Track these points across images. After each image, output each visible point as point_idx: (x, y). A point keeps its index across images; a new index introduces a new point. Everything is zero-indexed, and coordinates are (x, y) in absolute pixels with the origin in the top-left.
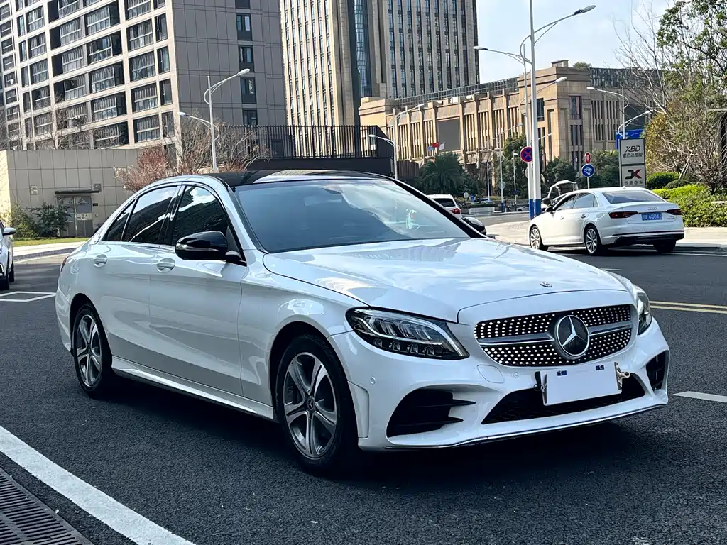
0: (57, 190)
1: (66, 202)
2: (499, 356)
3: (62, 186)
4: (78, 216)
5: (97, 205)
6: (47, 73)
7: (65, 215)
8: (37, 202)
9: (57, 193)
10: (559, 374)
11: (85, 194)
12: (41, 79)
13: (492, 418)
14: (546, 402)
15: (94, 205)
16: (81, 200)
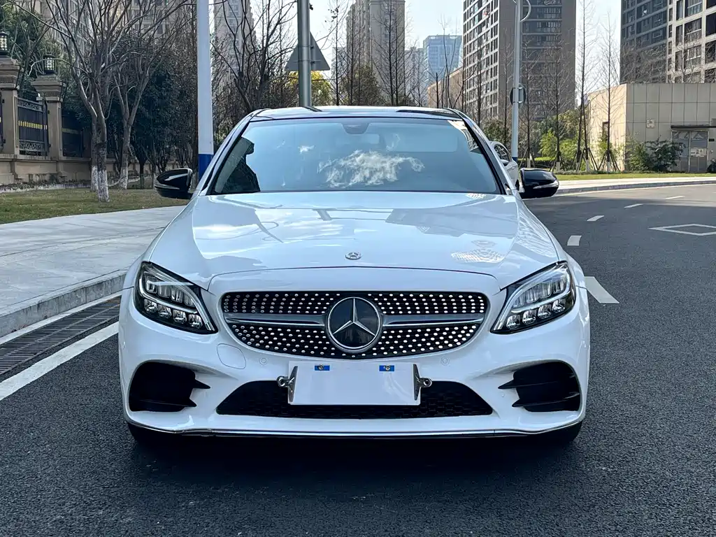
0: (673, 124)
1: (682, 136)
2: (248, 335)
3: (678, 121)
4: (693, 151)
5: (713, 140)
6: (701, 5)
7: (678, 150)
8: (651, 136)
9: (672, 127)
10: (317, 368)
11: (701, 129)
12: (695, 11)
13: (224, 408)
14: (291, 400)
15: (710, 140)
16: (696, 135)
